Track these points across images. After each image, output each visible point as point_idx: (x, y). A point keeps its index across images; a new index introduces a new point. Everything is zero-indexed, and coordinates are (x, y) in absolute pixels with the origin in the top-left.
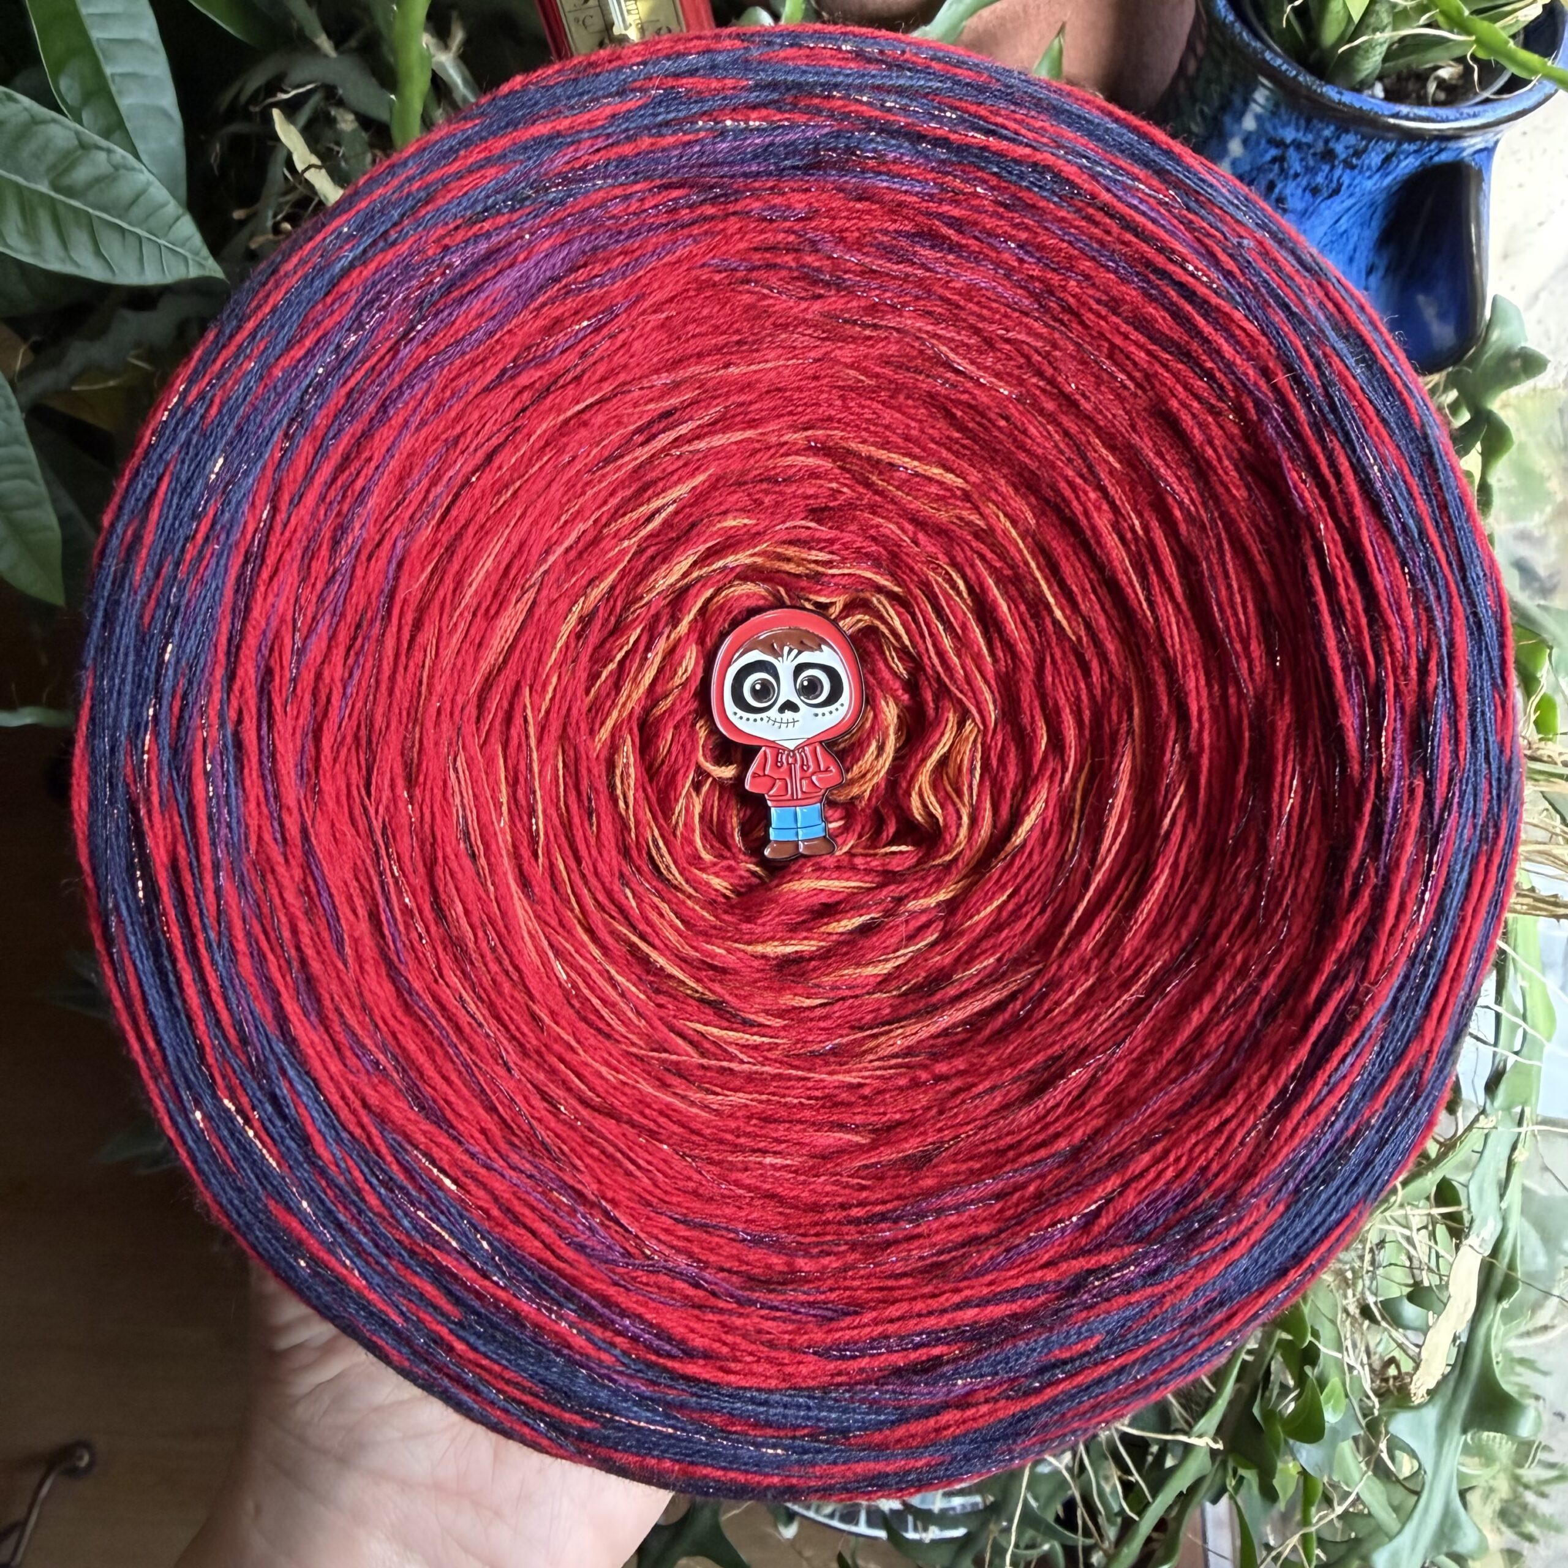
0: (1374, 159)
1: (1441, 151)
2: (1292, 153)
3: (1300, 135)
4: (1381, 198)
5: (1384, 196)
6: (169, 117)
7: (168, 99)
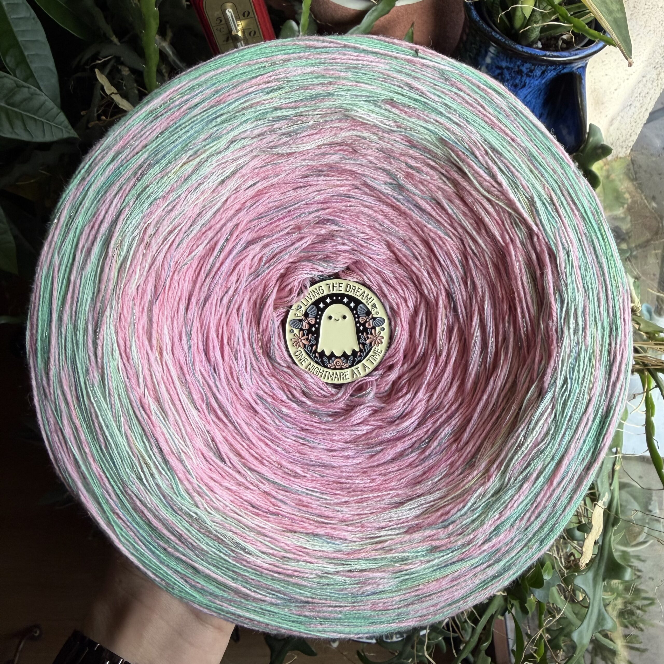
1: (564, 68)
2: (505, 71)
3: (508, 64)
4: (542, 87)
6: (52, 71)
7: (51, 63)
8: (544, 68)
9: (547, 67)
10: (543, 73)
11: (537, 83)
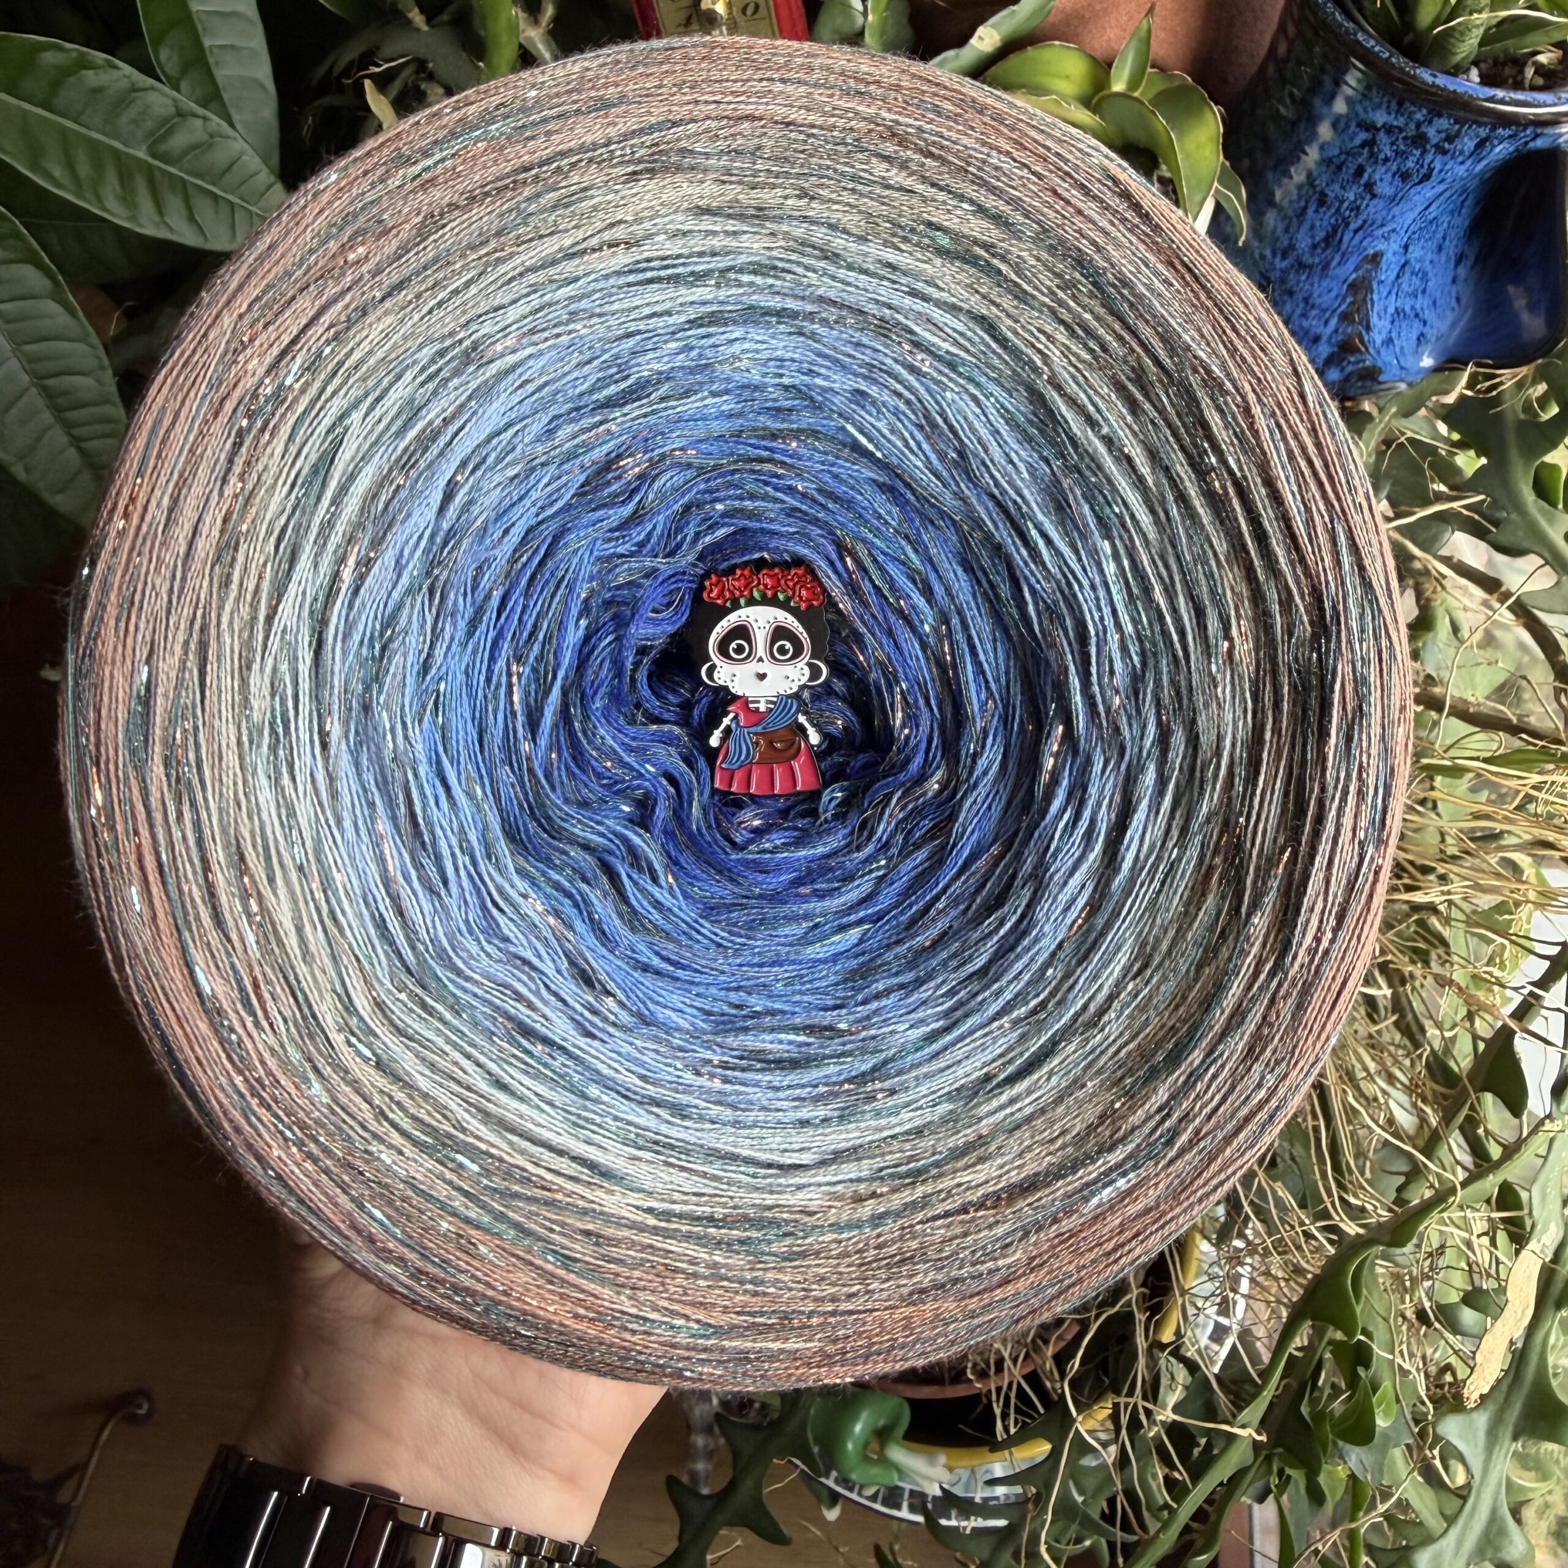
0: (1468, 143)
1: (1537, 136)
2: (1382, 136)
3: (1391, 119)
4: (1473, 184)
5: (1476, 182)
6: (263, 87)
7: (263, 71)
8: (1483, 132)
9: (1494, 129)
10: (1480, 145)
11: (1461, 171)
